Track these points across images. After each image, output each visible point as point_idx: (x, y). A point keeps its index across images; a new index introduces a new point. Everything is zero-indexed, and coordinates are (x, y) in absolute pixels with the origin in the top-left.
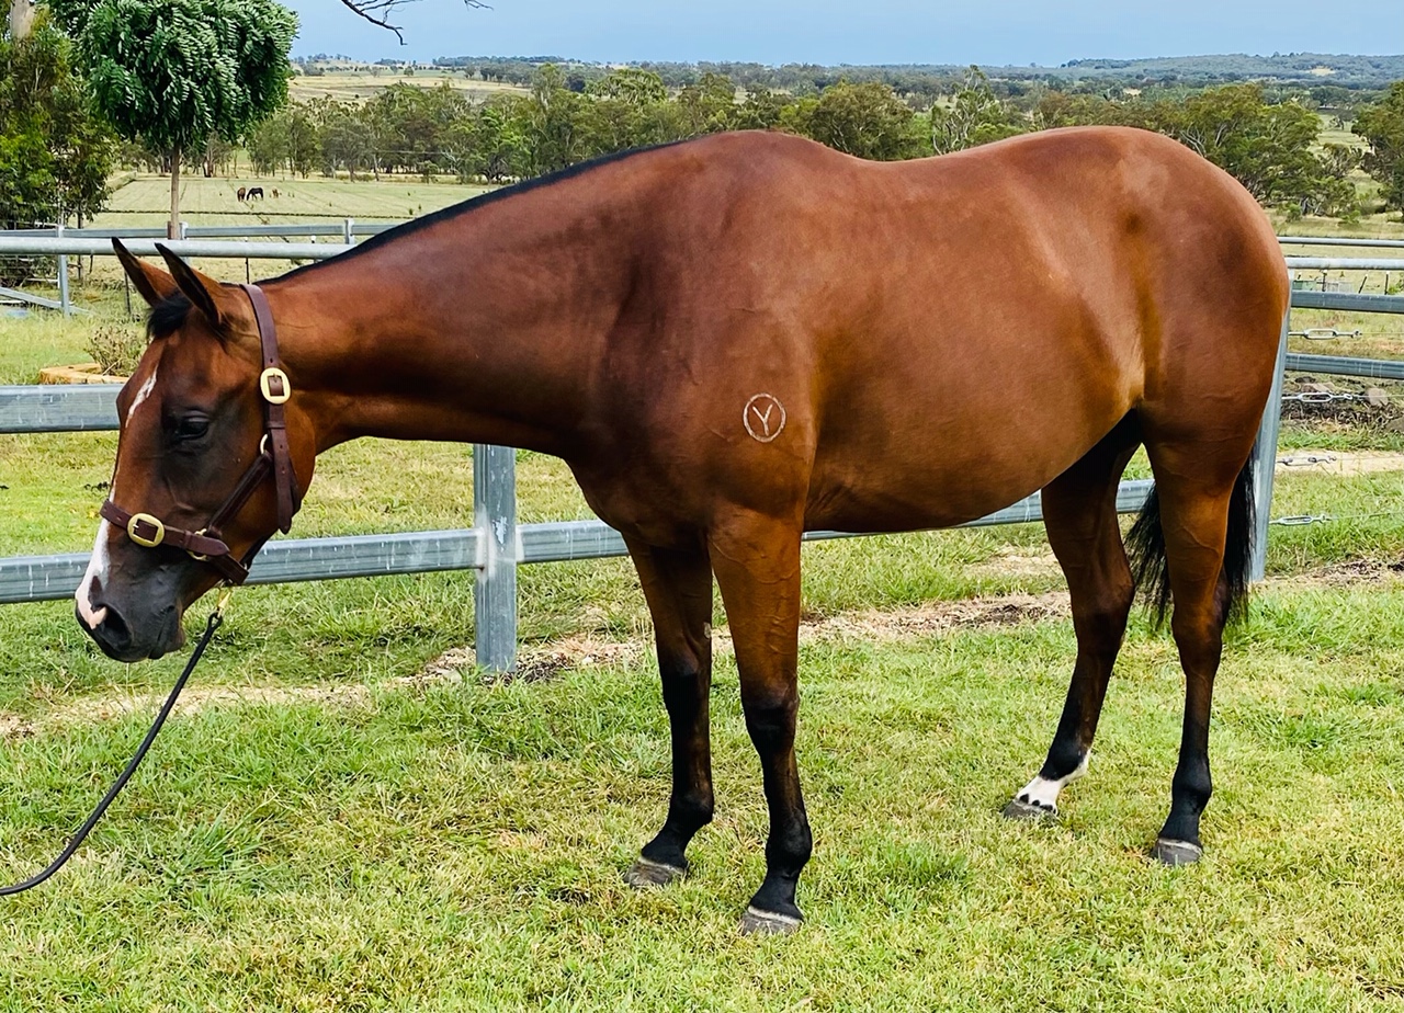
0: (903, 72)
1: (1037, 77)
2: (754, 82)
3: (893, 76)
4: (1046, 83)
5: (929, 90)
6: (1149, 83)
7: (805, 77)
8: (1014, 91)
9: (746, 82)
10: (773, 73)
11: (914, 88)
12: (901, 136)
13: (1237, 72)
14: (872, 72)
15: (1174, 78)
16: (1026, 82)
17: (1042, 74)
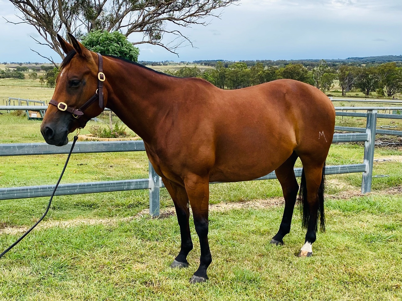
0: (306, 62)
1: (340, 62)
2: (269, 65)
3: (304, 62)
4: (342, 63)
5: (313, 66)
6: (368, 63)
7: (282, 63)
8: (334, 65)
9: (267, 64)
10: (274, 62)
11: (309, 65)
12: (305, 76)
13: (390, 60)
14: (298, 62)
15: (375, 62)
16: (337, 63)
17: (341, 61)
